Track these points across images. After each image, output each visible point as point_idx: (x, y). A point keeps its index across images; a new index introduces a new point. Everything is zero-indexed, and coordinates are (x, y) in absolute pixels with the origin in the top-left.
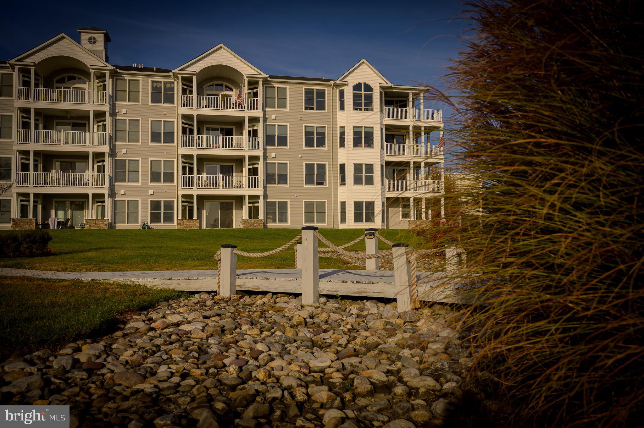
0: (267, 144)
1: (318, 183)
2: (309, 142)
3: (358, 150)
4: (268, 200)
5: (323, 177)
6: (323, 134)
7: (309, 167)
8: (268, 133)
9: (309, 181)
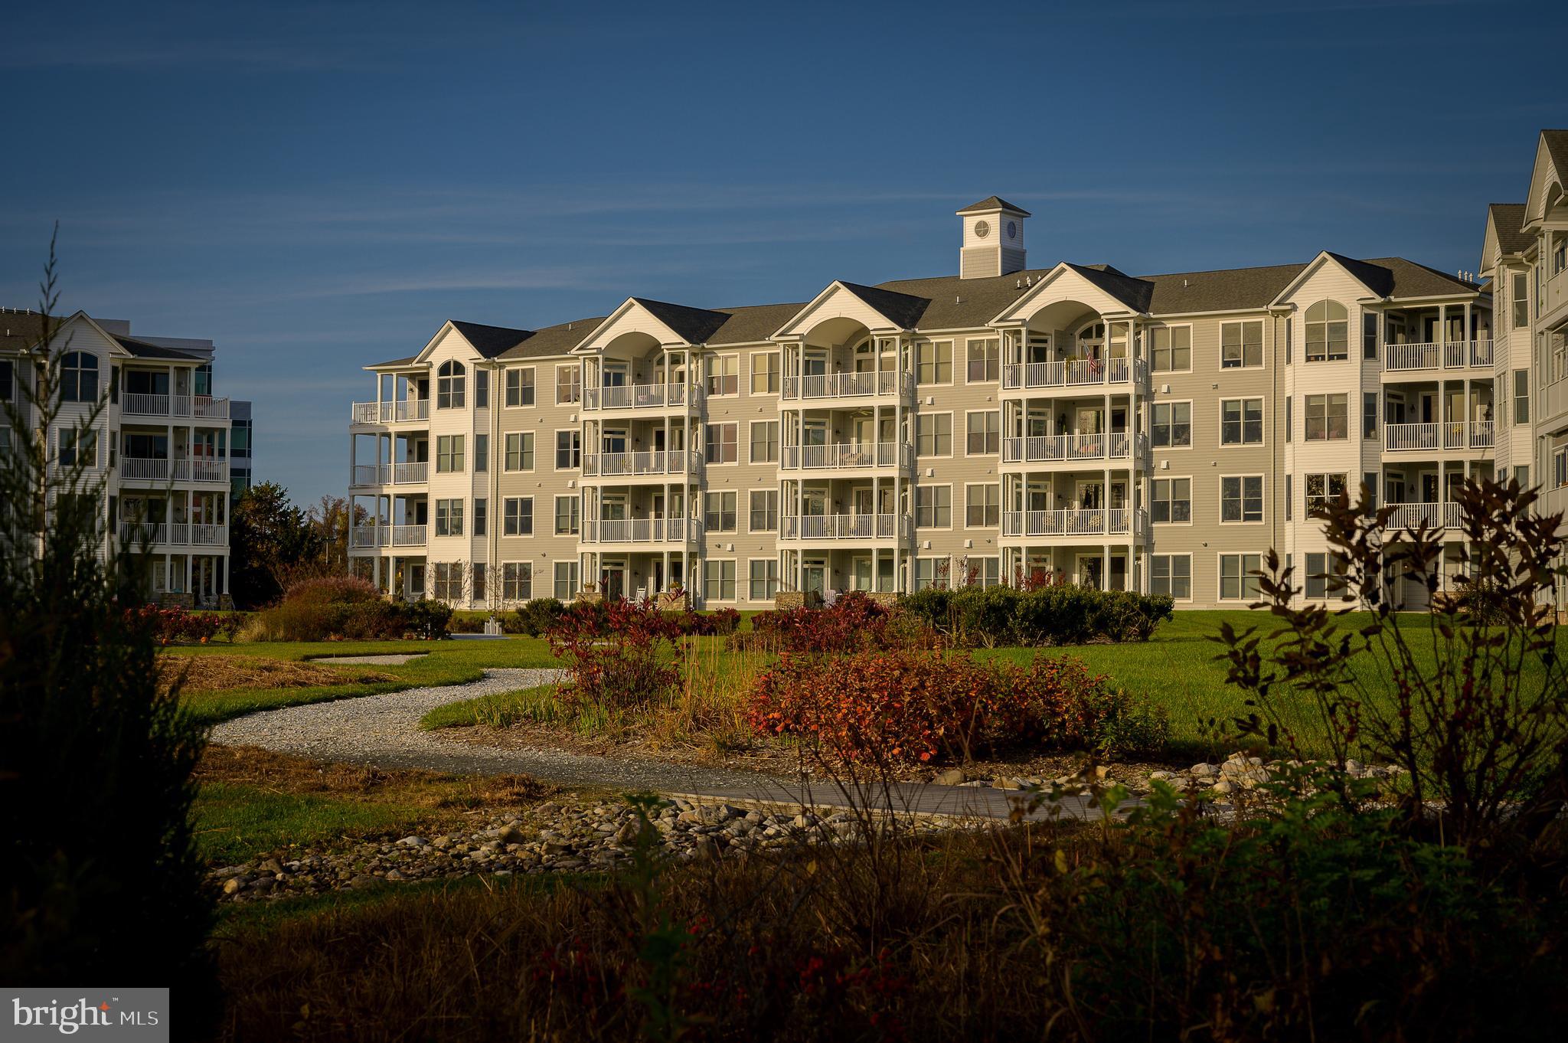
0: (1154, 444)
1: (1247, 518)
2: (1231, 435)
3: (1317, 446)
4: (1155, 554)
5: (1257, 505)
6: (1257, 415)
7: (1231, 485)
8: (1158, 419)
9: (1230, 513)
